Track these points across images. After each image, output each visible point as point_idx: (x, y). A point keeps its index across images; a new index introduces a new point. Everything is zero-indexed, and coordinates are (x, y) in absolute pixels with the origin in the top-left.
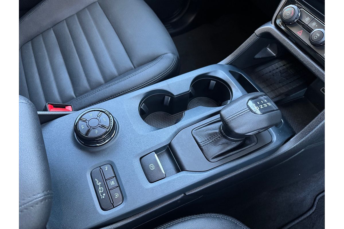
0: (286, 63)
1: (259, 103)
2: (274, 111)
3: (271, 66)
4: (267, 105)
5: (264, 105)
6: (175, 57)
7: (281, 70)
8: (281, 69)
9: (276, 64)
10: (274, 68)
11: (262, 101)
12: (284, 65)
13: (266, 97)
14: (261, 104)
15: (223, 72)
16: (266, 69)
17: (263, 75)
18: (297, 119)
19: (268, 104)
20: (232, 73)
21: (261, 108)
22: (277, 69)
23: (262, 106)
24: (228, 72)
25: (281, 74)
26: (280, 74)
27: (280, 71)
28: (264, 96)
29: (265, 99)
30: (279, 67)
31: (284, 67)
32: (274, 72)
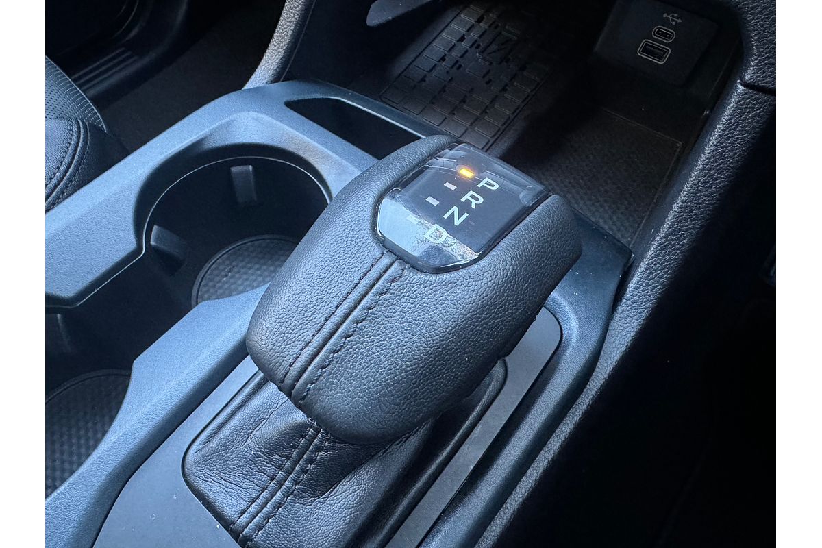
0: (481, 12)
1: (435, 202)
2: (526, 211)
3: (439, 38)
4: (483, 191)
5: (467, 197)
6: (75, 129)
7: (476, 41)
8: (474, 35)
9: (453, 25)
10: (450, 42)
11: (447, 185)
12: (479, 21)
13: (462, 153)
14: (450, 199)
15: (260, 115)
16: (425, 53)
17: (423, 80)
18: (601, 188)
19: (483, 183)
20: (301, 108)
21: (457, 222)
22: (462, 39)
23: (455, 209)
24: (285, 108)
25: (482, 52)
26: (478, 55)
27: (475, 44)
28: (451, 148)
29: (462, 161)
30: (464, 31)
31: (484, 26)
32: (455, 54)
